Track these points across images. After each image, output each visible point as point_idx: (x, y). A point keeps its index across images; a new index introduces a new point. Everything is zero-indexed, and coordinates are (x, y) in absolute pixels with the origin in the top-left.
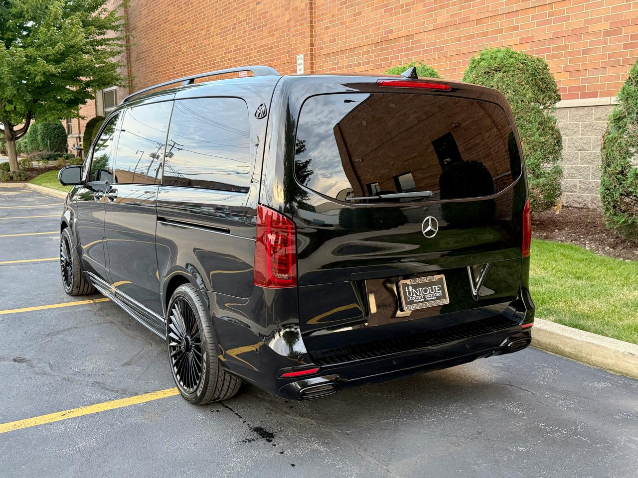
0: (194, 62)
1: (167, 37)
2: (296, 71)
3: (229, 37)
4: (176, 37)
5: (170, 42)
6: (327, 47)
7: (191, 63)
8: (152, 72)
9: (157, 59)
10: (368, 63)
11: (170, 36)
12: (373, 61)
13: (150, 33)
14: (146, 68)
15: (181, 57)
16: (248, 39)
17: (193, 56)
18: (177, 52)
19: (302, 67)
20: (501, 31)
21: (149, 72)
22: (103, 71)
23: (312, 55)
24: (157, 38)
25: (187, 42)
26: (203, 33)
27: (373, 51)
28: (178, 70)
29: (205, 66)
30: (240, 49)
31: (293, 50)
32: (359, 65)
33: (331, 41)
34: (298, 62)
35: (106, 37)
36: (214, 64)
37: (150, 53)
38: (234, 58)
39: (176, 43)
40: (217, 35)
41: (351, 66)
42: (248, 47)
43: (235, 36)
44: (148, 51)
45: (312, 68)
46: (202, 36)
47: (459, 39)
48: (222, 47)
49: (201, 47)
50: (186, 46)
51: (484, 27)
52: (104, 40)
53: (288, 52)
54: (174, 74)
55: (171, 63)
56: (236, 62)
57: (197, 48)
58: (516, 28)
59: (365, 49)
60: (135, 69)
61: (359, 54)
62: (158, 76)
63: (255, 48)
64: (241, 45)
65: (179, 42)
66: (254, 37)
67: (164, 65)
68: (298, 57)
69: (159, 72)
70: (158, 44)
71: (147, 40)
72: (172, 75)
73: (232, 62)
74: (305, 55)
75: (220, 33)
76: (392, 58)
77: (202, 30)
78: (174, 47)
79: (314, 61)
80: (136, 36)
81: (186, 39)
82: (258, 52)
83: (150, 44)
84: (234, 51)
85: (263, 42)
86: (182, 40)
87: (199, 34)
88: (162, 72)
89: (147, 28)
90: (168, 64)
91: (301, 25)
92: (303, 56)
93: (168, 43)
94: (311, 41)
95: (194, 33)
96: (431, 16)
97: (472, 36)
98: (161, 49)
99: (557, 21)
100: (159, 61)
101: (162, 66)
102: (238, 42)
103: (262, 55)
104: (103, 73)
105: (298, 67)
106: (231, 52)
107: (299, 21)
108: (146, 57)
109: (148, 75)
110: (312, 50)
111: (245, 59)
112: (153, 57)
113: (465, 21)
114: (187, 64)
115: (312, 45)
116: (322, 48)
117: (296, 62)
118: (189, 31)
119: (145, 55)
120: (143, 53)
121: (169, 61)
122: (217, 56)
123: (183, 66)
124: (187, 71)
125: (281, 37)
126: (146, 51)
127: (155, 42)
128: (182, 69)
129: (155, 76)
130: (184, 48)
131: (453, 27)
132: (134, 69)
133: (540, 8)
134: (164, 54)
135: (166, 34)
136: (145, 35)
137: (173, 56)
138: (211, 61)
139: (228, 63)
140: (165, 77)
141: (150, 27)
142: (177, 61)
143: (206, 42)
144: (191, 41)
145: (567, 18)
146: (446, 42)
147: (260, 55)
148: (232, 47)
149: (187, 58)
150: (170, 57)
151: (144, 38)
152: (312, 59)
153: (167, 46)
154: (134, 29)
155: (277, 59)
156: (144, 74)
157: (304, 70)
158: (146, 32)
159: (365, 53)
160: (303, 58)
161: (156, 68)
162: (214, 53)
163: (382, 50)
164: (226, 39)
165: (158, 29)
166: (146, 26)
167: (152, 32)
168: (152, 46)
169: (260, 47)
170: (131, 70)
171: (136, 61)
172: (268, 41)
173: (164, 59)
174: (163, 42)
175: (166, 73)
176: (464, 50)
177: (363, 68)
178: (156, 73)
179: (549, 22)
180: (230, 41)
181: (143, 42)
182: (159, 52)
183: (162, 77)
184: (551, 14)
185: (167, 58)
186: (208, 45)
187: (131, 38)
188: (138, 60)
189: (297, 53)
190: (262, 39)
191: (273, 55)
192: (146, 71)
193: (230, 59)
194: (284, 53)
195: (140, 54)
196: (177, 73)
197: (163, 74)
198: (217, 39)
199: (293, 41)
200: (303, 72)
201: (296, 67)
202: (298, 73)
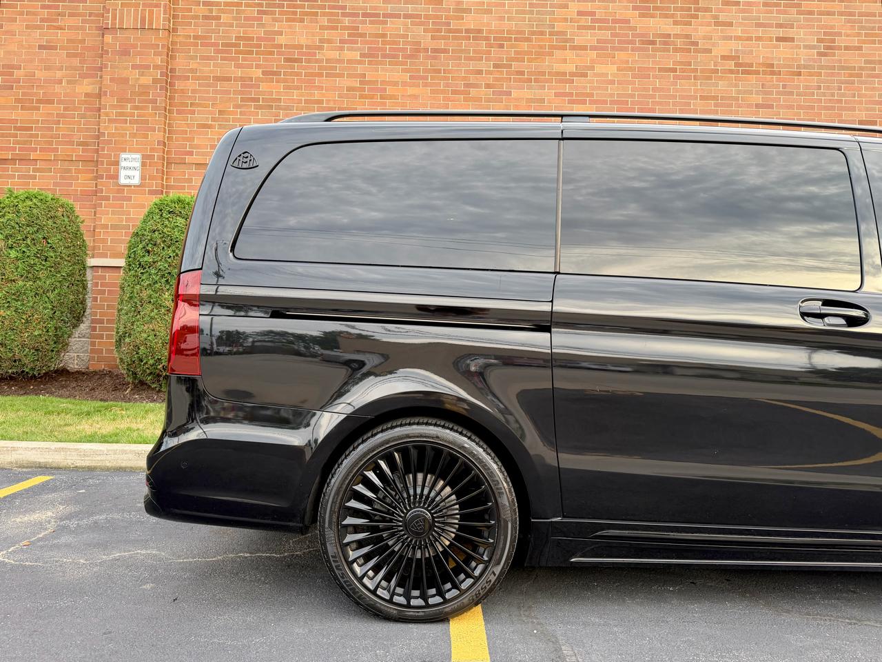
2: (116, 177)
6: (202, 154)
19: (136, 174)
23: (163, 158)
31: (108, 142)
34: (123, 164)
45: (162, 178)
53: (85, 144)
68: (123, 156)
74: (144, 157)
79: (166, 169)
91: (136, 108)
92: (138, 156)
105: (123, 173)
107: (131, 101)
110: (163, 151)
115: (164, 144)
116: (191, 153)
117: (117, 163)
152: (162, 165)
155: (44, 150)
157: (143, 178)
160: (140, 160)
172: (18, 115)
189: (124, 151)
191: (28, 142)
199: (109, 129)
200: (136, 181)
201: (117, 171)
202: (123, 181)
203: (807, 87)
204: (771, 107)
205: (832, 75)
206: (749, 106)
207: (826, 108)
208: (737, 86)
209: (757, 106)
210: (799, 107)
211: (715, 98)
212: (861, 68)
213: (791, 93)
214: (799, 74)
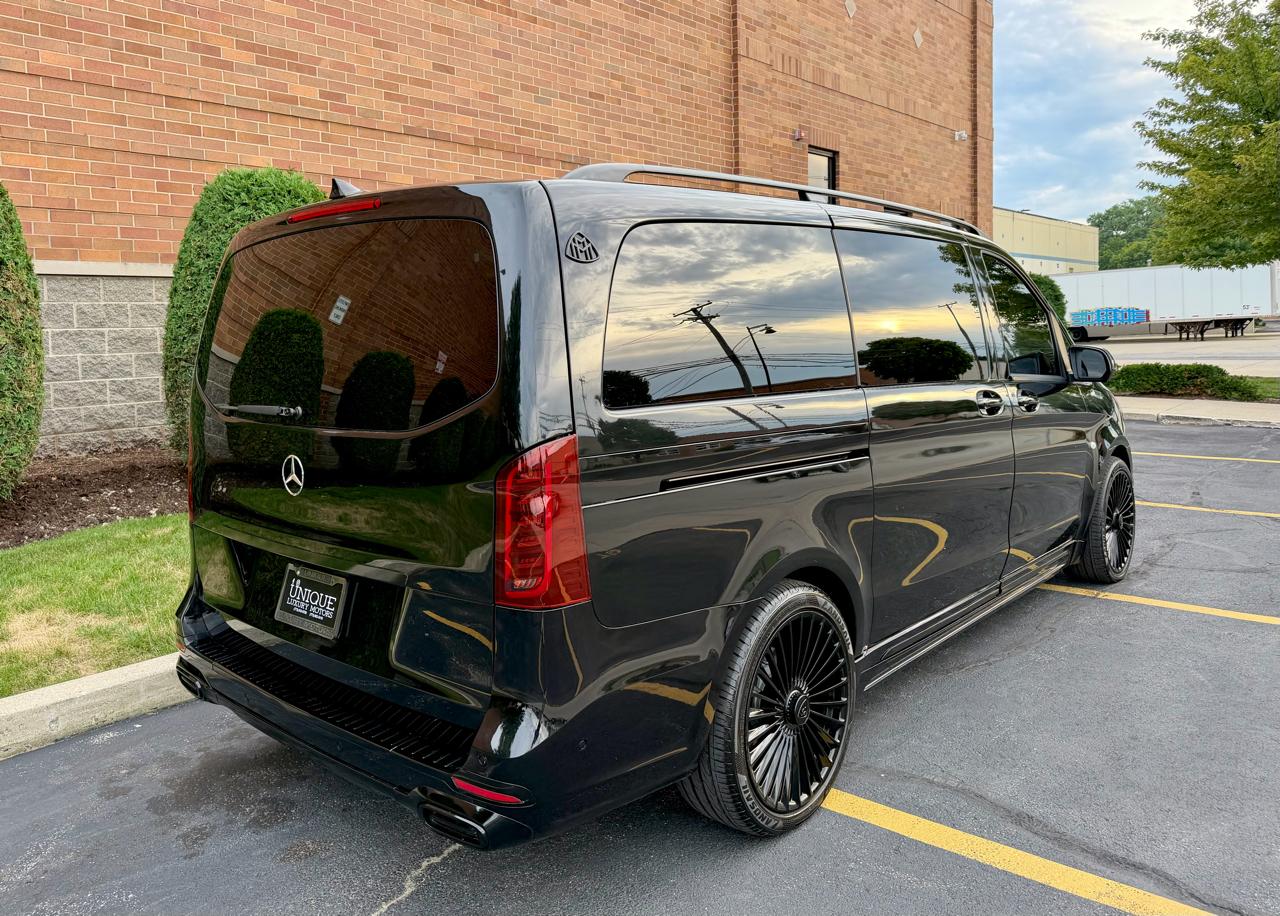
20: (230, 135)
47: (122, 120)
51: (189, 116)
58: (263, 140)
96: (17, 40)
97: (157, 125)
99: (335, 150)
113: (136, 90)
131: (97, 89)
133: (307, 122)
145: (353, 153)
146: (80, 114)
176: (140, 146)
179: (325, 149)
184: (326, 138)
203: (542, 39)
204: (508, 57)
205: (564, 29)
206: (486, 51)
207: (561, 70)
208: (472, 20)
209: (496, 53)
210: (537, 64)
211: (449, 32)
212: (590, 29)
213: (527, 44)
214: (534, 21)
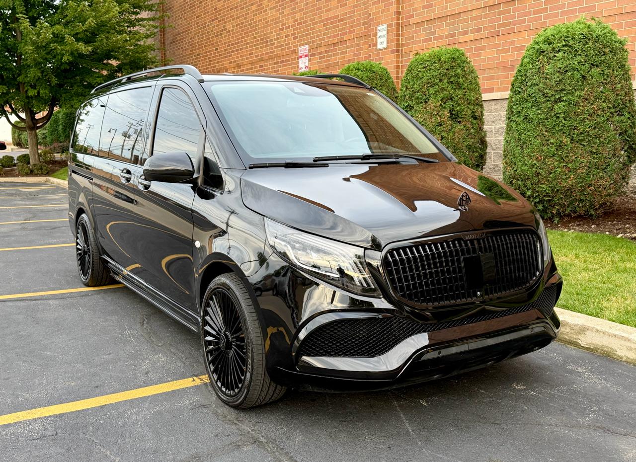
0: (242, 42)
1: (209, 16)
2: (376, 45)
3: (287, 11)
4: (220, 14)
5: (213, 20)
6: (419, 15)
7: (238, 43)
8: (189, 54)
9: (195, 40)
10: (479, 30)
11: (212, 14)
12: (486, 28)
13: (188, 12)
14: (183, 51)
15: (225, 36)
16: (311, 11)
17: (240, 35)
18: (222, 31)
19: (385, 40)
21: (186, 55)
22: (137, 52)
23: (398, 24)
24: (197, 17)
25: (233, 20)
26: (254, 8)
27: (486, 16)
28: (222, 51)
29: (255, 45)
30: (301, 23)
31: (372, 20)
32: (466, 33)
33: (425, 7)
34: (379, 34)
35: (139, 16)
36: (267, 42)
37: (188, 34)
38: (292, 35)
39: (219, 21)
40: (271, 9)
41: (453, 35)
42: (311, 20)
43: (294, 8)
44: (186, 31)
45: (398, 40)
46: (253, 12)
48: (277, 23)
49: (251, 24)
50: (232, 24)
52: (138, 20)
53: (365, 23)
54: (217, 56)
55: (213, 44)
56: (294, 38)
57: (245, 26)
59: (474, 14)
60: (170, 52)
61: (466, 20)
62: (197, 59)
63: (320, 22)
64: (303, 18)
65: (223, 20)
66: (318, 9)
67: (205, 46)
68: (379, 28)
69: (199, 55)
70: (197, 23)
71: (185, 19)
72: (213, 57)
73: (290, 39)
74: (389, 26)
75: (275, 7)
76: (514, 23)
77: (252, 4)
78: (217, 25)
79: (400, 32)
80: (172, 16)
81: (233, 16)
82: (324, 25)
83: (188, 24)
84: (292, 26)
85: (331, 14)
86: (227, 18)
87: (249, 9)
88: (202, 54)
89: (185, 7)
90: (209, 45)
92: (385, 26)
93: (209, 22)
94: (398, 8)
95: (243, 8)
98: (201, 28)
100: (198, 42)
101: (202, 47)
102: (298, 16)
103: (330, 28)
104: (137, 54)
105: (379, 40)
106: (289, 27)
108: (183, 39)
109: (185, 59)
110: (398, 19)
111: (307, 35)
112: (191, 39)
114: (232, 45)
115: (398, 13)
116: (412, 16)
117: (376, 34)
118: (236, 7)
119: (181, 36)
120: (179, 34)
121: (210, 42)
122: (271, 33)
123: (228, 46)
124: (233, 52)
125: (356, 6)
126: (183, 32)
127: (195, 22)
128: (225, 50)
129: (193, 60)
130: (229, 26)
132: (168, 52)
134: (205, 33)
135: (208, 12)
136: (182, 14)
137: (216, 36)
138: (263, 39)
139: (285, 41)
140: (206, 59)
141: (188, 5)
142: (220, 41)
143: (258, 18)
144: (238, 18)
147: (327, 29)
148: (291, 22)
149: (233, 37)
150: (212, 37)
151: (181, 18)
152: (398, 30)
153: (208, 26)
154: (170, 9)
155: (349, 33)
156: (180, 57)
157: (388, 43)
158: (184, 11)
159: (473, 19)
160: (386, 29)
161: (195, 50)
162: (266, 30)
163: (500, 13)
164: (283, 13)
165: (198, 7)
166: (184, 5)
167: (192, 10)
168: (191, 26)
169: (327, 19)
170: (165, 54)
171: (171, 43)
172: (339, 11)
173: (205, 40)
174: (204, 21)
175: (207, 56)
177: (471, 36)
178: (195, 56)
180: (288, 15)
181: (179, 22)
182: (199, 33)
183: (202, 60)
185: (209, 39)
186: (260, 21)
187: (166, 19)
188: (174, 42)
189: (379, 24)
190: (330, 10)
191: (343, 29)
192: (182, 54)
193: (286, 36)
194: (359, 25)
195: (176, 35)
196: (221, 55)
197: (203, 57)
198: (272, 14)
199: (373, 10)
200: (385, 45)
201: (376, 40)
202: (379, 47)
